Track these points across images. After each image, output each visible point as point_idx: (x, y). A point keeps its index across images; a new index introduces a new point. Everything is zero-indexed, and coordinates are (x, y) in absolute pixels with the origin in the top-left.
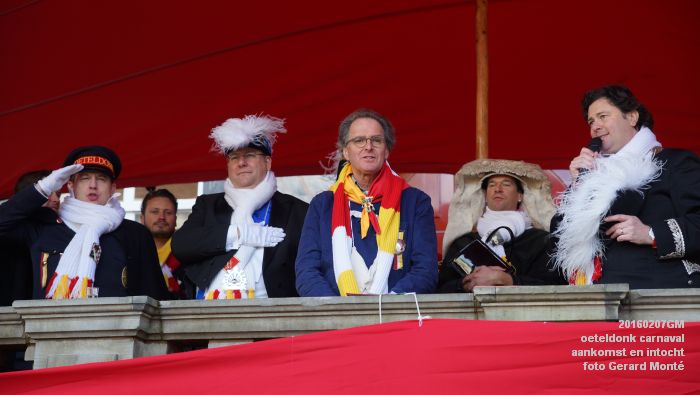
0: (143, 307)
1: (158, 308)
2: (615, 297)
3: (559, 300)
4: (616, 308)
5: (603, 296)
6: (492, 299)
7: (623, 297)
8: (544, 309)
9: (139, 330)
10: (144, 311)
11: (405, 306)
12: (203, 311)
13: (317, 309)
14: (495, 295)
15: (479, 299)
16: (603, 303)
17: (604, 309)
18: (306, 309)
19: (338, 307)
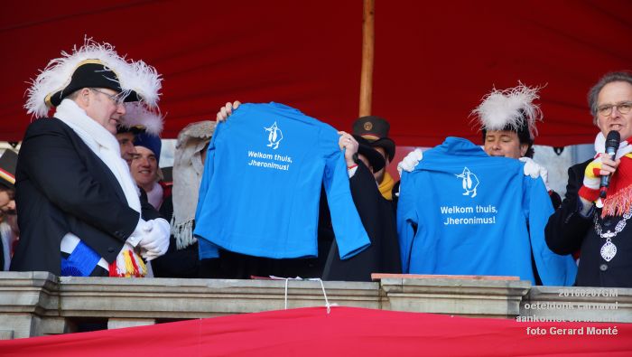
0: (43, 283)
1: (58, 283)
2: (518, 293)
3: (463, 294)
4: (518, 303)
5: (506, 292)
6: (399, 290)
7: (525, 293)
8: (449, 301)
9: (38, 307)
10: (43, 287)
11: (311, 292)
12: (105, 289)
13: (222, 291)
14: (402, 286)
15: (386, 289)
16: (506, 298)
17: (506, 303)
18: (210, 291)
19: (244, 290)
